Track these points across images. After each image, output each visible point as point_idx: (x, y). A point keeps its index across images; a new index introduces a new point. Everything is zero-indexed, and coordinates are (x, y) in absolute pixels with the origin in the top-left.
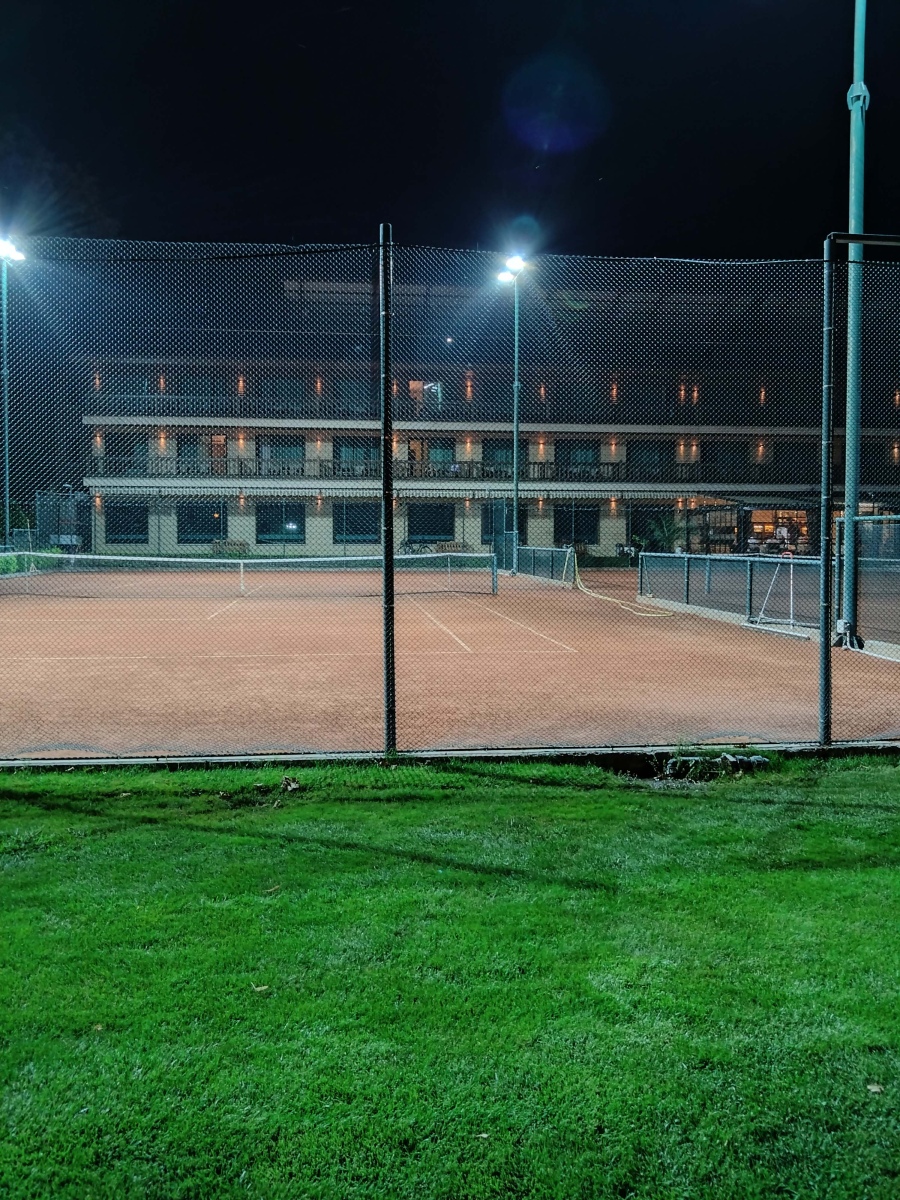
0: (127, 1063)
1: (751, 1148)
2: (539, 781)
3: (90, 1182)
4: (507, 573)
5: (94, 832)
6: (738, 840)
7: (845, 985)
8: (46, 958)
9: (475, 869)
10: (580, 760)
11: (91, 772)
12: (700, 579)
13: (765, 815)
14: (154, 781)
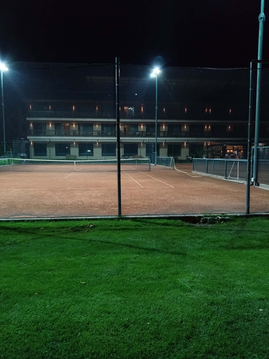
0: (45, 303)
1: (225, 326)
2: (163, 224)
3: (35, 336)
4: (153, 165)
5: (33, 239)
6: (222, 241)
7: (253, 282)
8: (20, 274)
9: (145, 249)
10: (175, 218)
11: (32, 222)
12: (211, 166)
13: (230, 234)
14: (50, 224)
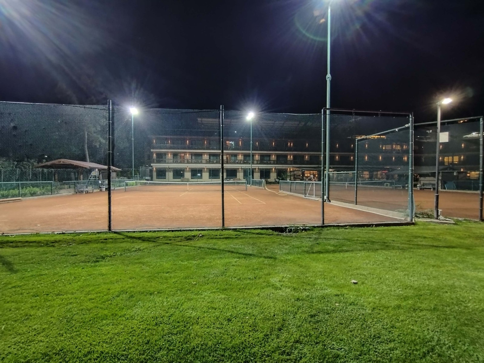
0: (163, 301)
1: (309, 319)
2: (257, 234)
3: (155, 329)
4: (249, 186)
5: (154, 246)
6: (304, 247)
7: (330, 280)
8: (143, 276)
9: (244, 254)
10: (267, 229)
11: (153, 232)
12: (293, 187)
13: (310, 241)
14: (168, 234)
